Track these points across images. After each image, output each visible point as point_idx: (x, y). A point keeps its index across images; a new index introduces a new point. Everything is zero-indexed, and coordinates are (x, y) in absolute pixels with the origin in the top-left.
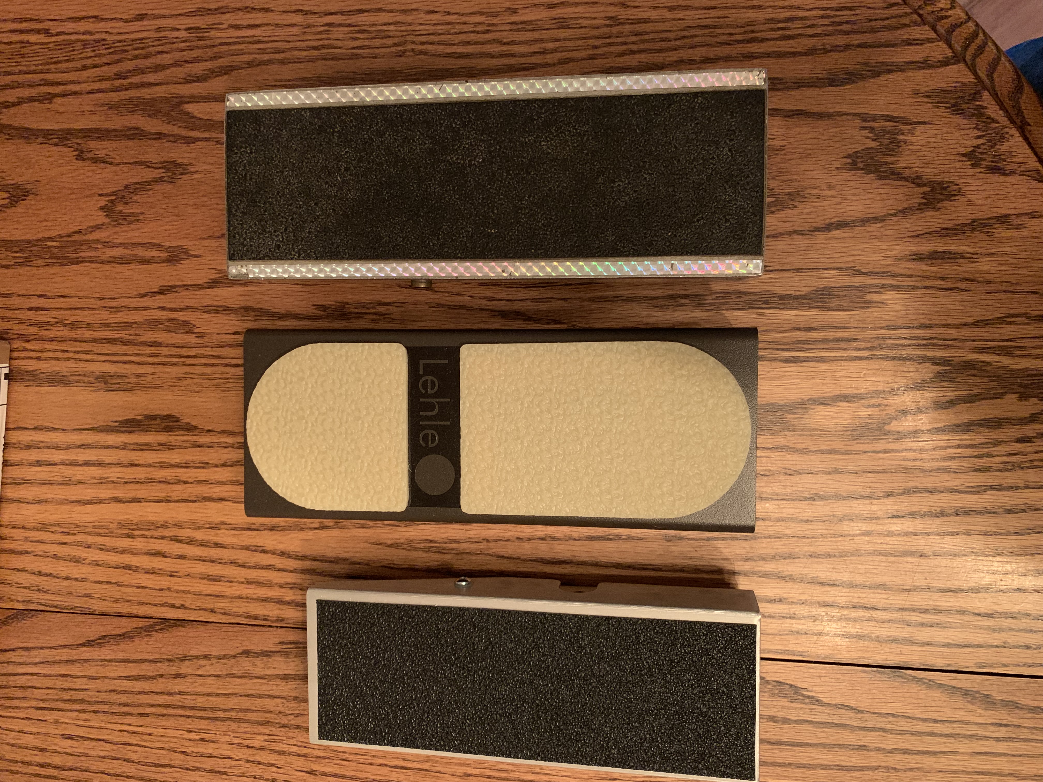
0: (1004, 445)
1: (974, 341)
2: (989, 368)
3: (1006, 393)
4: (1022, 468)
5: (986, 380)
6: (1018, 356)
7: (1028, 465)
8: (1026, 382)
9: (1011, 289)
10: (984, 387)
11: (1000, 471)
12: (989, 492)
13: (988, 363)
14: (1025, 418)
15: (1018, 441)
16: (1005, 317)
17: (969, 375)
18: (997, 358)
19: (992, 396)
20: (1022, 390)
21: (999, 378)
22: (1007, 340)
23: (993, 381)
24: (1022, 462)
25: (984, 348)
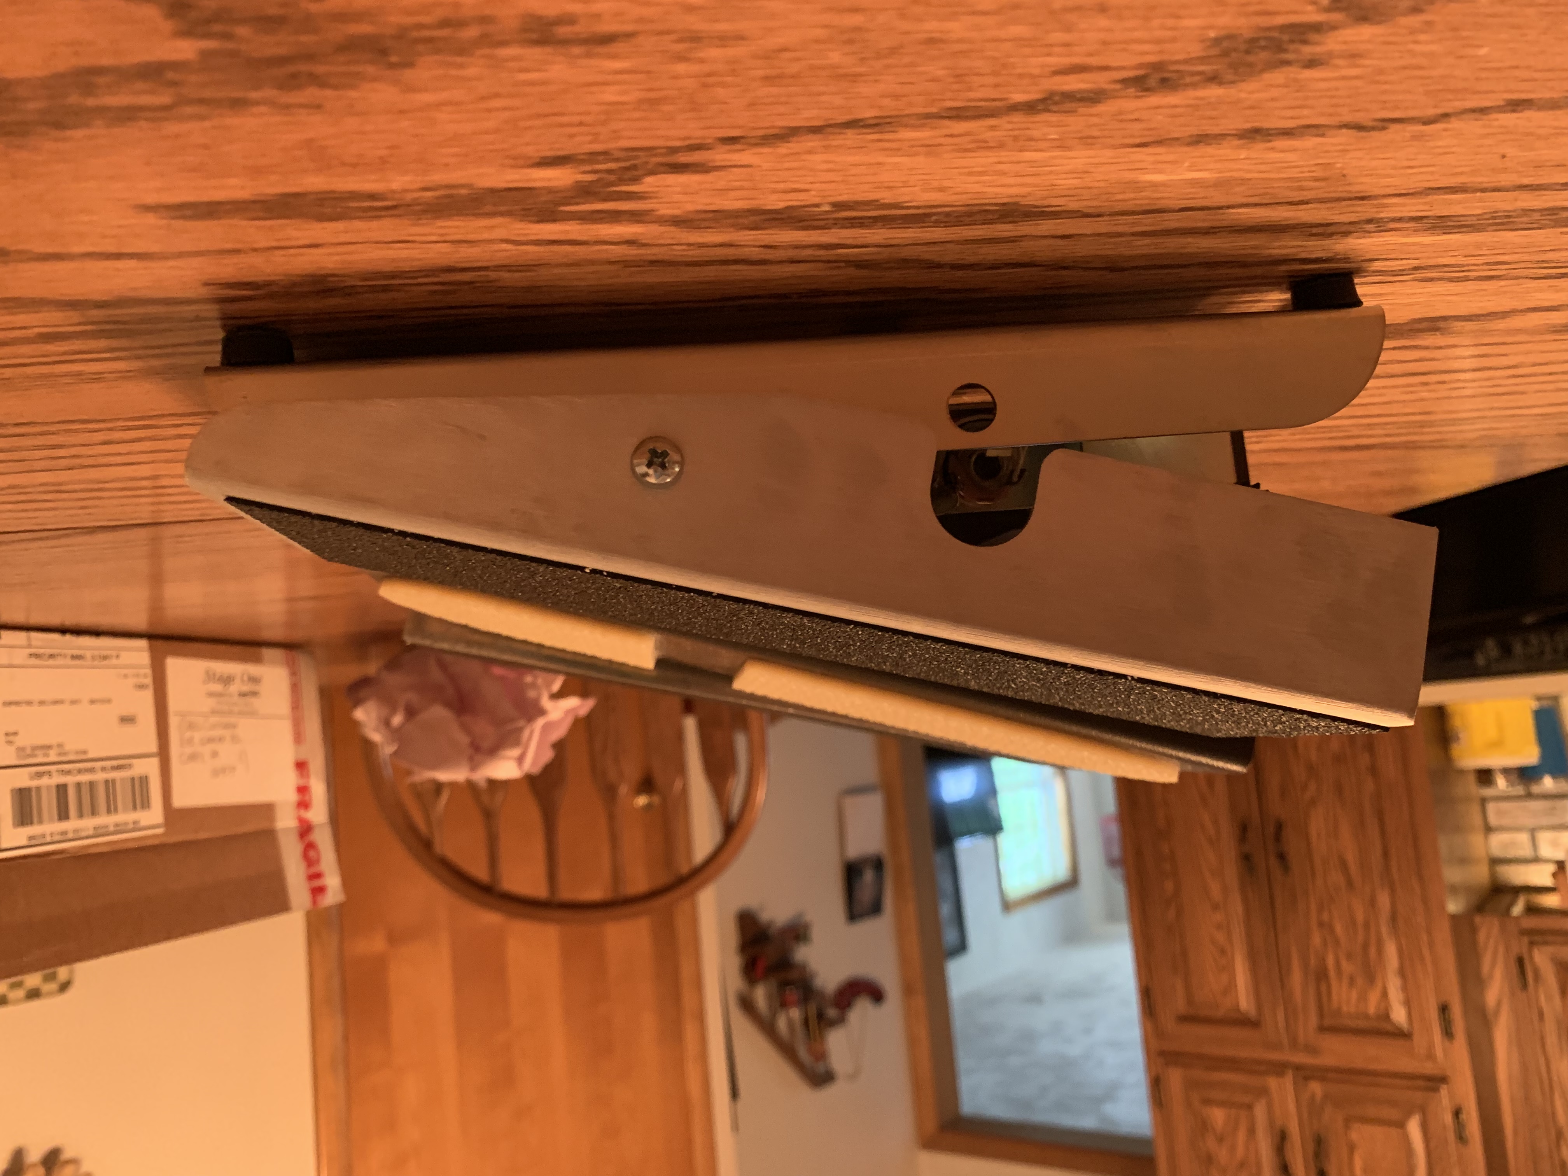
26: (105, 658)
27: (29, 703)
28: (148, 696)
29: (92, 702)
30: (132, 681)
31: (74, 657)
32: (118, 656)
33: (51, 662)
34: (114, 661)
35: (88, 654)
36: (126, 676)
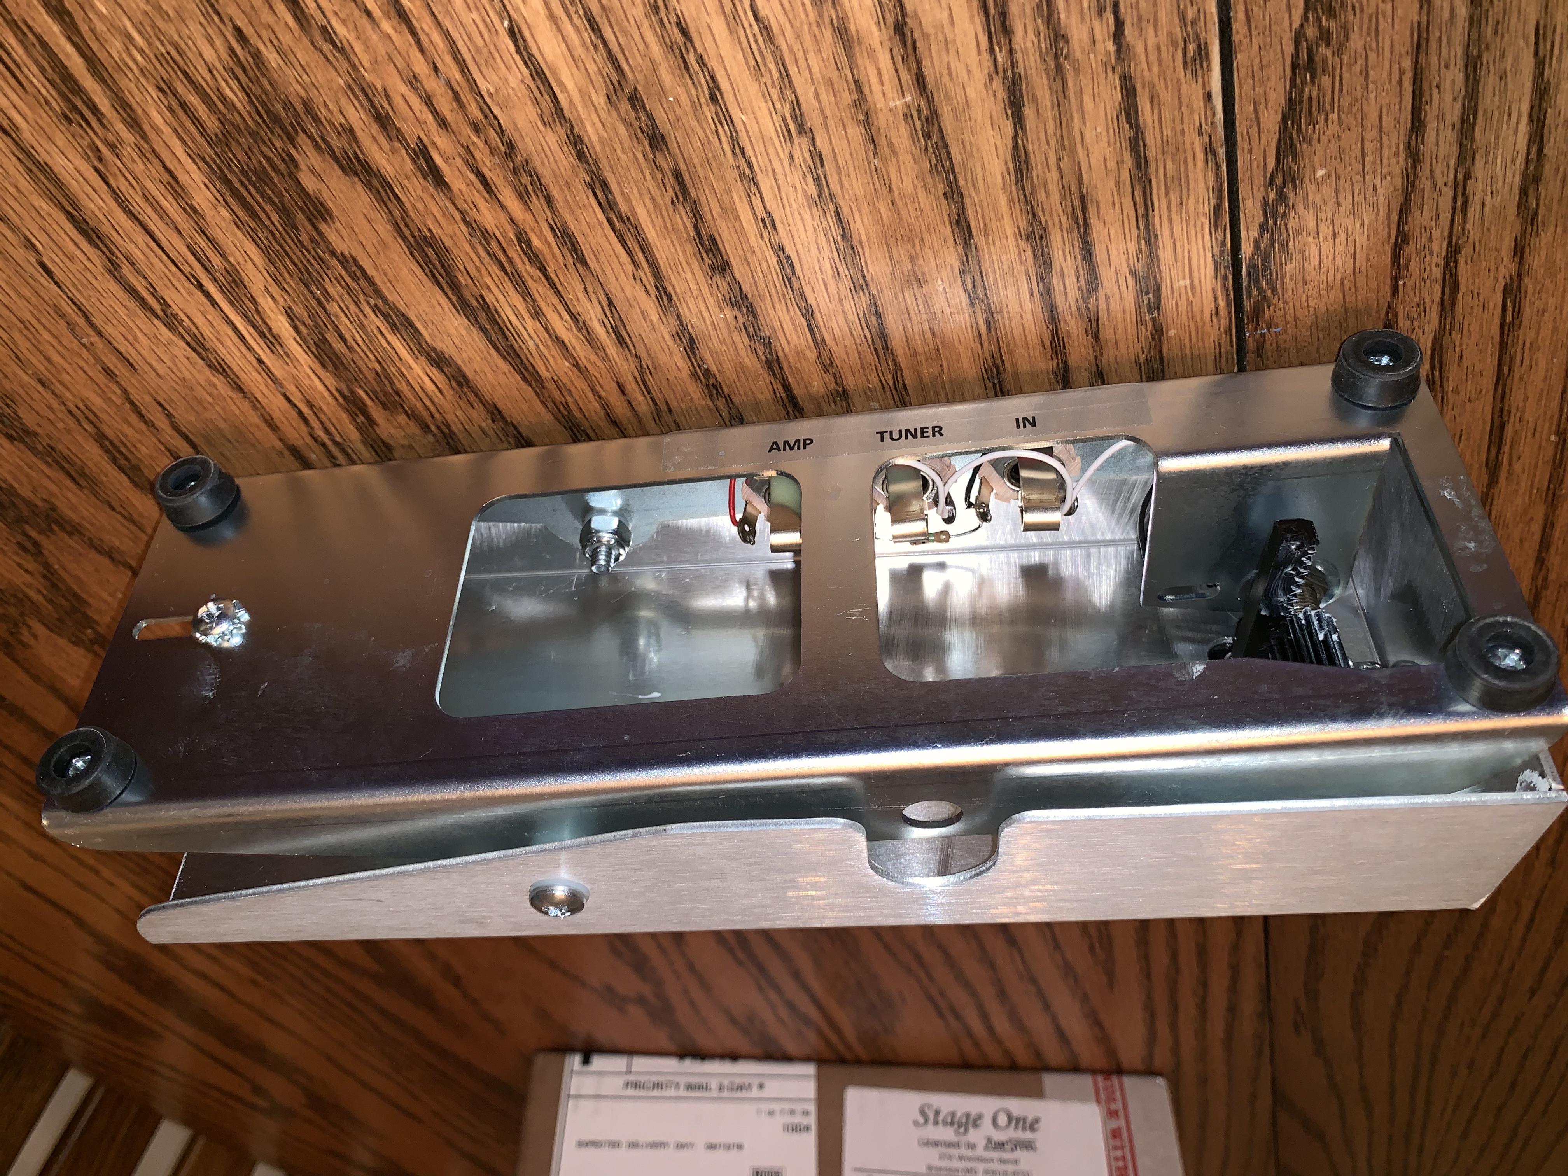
0: (473, 214)
1: (260, 361)
2: (299, 310)
3: (333, 253)
4: (511, 146)
5: (333, 308)
6: (223, 256)
7: (493, 135)
8: (275, 217)
9: (81, 321)
10: (352, 307)
11: (549, 200)
12: (623, 207)
13: (289, 314)
14: (368, 185)
15: (440, 181)
16: (157, 317)
17: (349, 348)
18: (265, 303)
19: (362, 282)
20: (300, 218)
21: (307, 280)
22: (207, 294)
23: (325, 293)
24: (493, 151)
25: (262, 335)
26: (740, 1088)
27: (615, 1145)
28: (809, 1142)
29: (711, 1146)
30: (781, 1120)
31: (689, 1087)
32: (761, 1086)
33: (656, 1093)
34: (755, 1093)
35: (714, 1085)
36: (771, 1113)
